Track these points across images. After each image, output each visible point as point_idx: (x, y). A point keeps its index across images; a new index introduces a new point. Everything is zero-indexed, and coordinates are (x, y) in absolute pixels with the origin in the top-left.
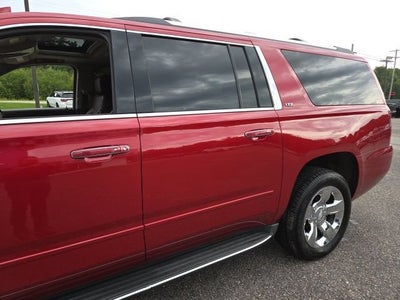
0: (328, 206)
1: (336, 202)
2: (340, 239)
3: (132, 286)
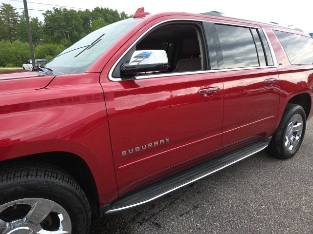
0: (295, 126)
1: (299, 124)
2: (298, 149)
3: (206, 171)
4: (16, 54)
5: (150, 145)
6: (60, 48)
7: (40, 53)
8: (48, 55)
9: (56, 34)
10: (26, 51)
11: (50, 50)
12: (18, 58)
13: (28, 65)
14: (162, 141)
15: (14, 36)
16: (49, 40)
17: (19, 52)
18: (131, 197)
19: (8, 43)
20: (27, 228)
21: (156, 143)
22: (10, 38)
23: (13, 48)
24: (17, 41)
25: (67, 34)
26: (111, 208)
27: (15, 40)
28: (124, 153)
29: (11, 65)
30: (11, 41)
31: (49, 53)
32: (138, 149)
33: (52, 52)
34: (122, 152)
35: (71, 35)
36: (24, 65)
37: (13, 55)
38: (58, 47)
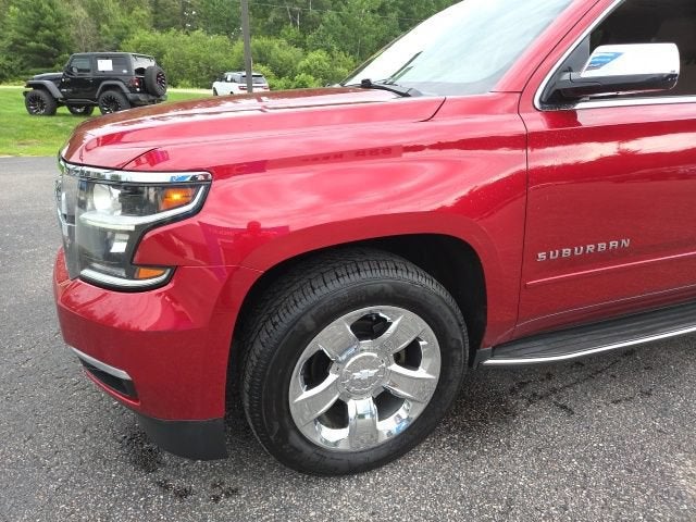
4: (197, 59)
5: (591, 248)
6: (280, 46)
7: (240, 60)
8: (255, 62)
9: (273, 16)
10: (216, 54)
11: (260, 53)
12: (200, 69)
13: (224, 83)
14: (613, 244)
15: (191, 21)
16: (258, 29)
17: (203, 55)
18: (527, 345)
19: (182, 36)
20: (375, 355)
21: (602, 246)
22: (184, 27)
23: (191, 47)
24: (199, 33)
25: (294, 14)
26: (492, 357)
27: (193, 29)
28: (541, 256)
29: (188, 83)
30: (187, 33)
31: (258, 58)
32: (567, 252)
33: (265, 55)
34: (540, 255)
35: (303, 16)
36: (216, 84)
37: (191, 62)
38: (276, 46)
